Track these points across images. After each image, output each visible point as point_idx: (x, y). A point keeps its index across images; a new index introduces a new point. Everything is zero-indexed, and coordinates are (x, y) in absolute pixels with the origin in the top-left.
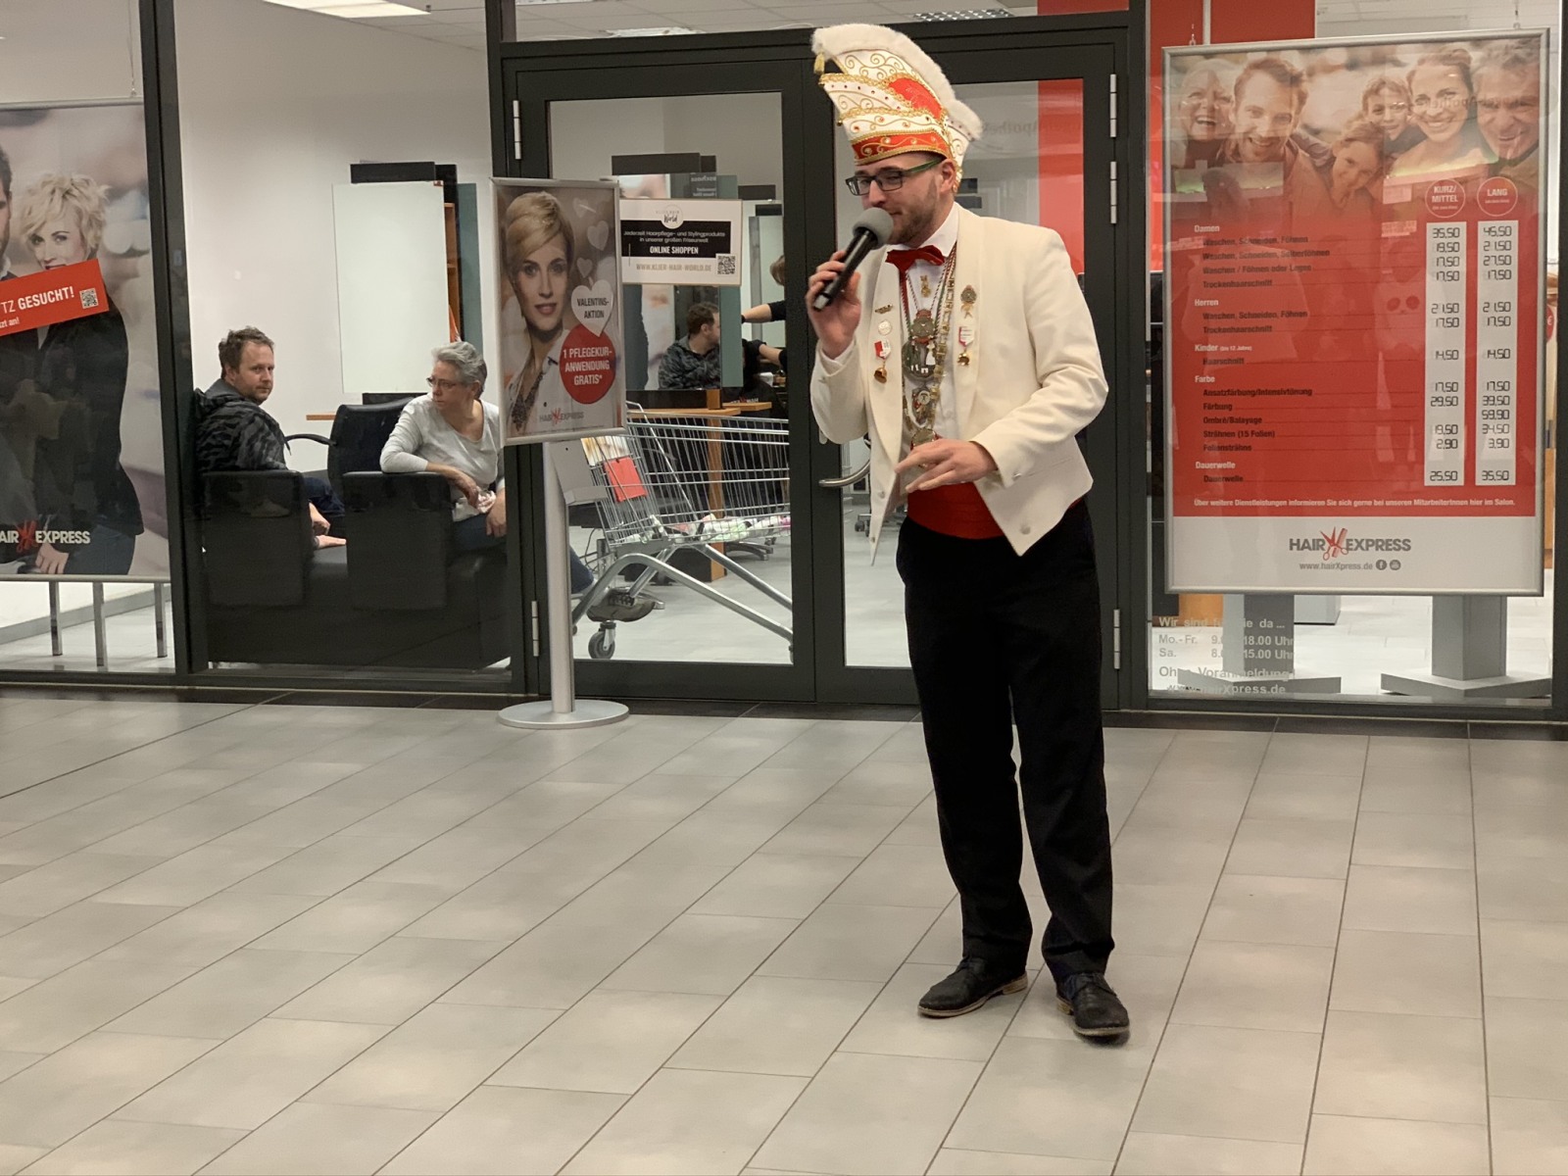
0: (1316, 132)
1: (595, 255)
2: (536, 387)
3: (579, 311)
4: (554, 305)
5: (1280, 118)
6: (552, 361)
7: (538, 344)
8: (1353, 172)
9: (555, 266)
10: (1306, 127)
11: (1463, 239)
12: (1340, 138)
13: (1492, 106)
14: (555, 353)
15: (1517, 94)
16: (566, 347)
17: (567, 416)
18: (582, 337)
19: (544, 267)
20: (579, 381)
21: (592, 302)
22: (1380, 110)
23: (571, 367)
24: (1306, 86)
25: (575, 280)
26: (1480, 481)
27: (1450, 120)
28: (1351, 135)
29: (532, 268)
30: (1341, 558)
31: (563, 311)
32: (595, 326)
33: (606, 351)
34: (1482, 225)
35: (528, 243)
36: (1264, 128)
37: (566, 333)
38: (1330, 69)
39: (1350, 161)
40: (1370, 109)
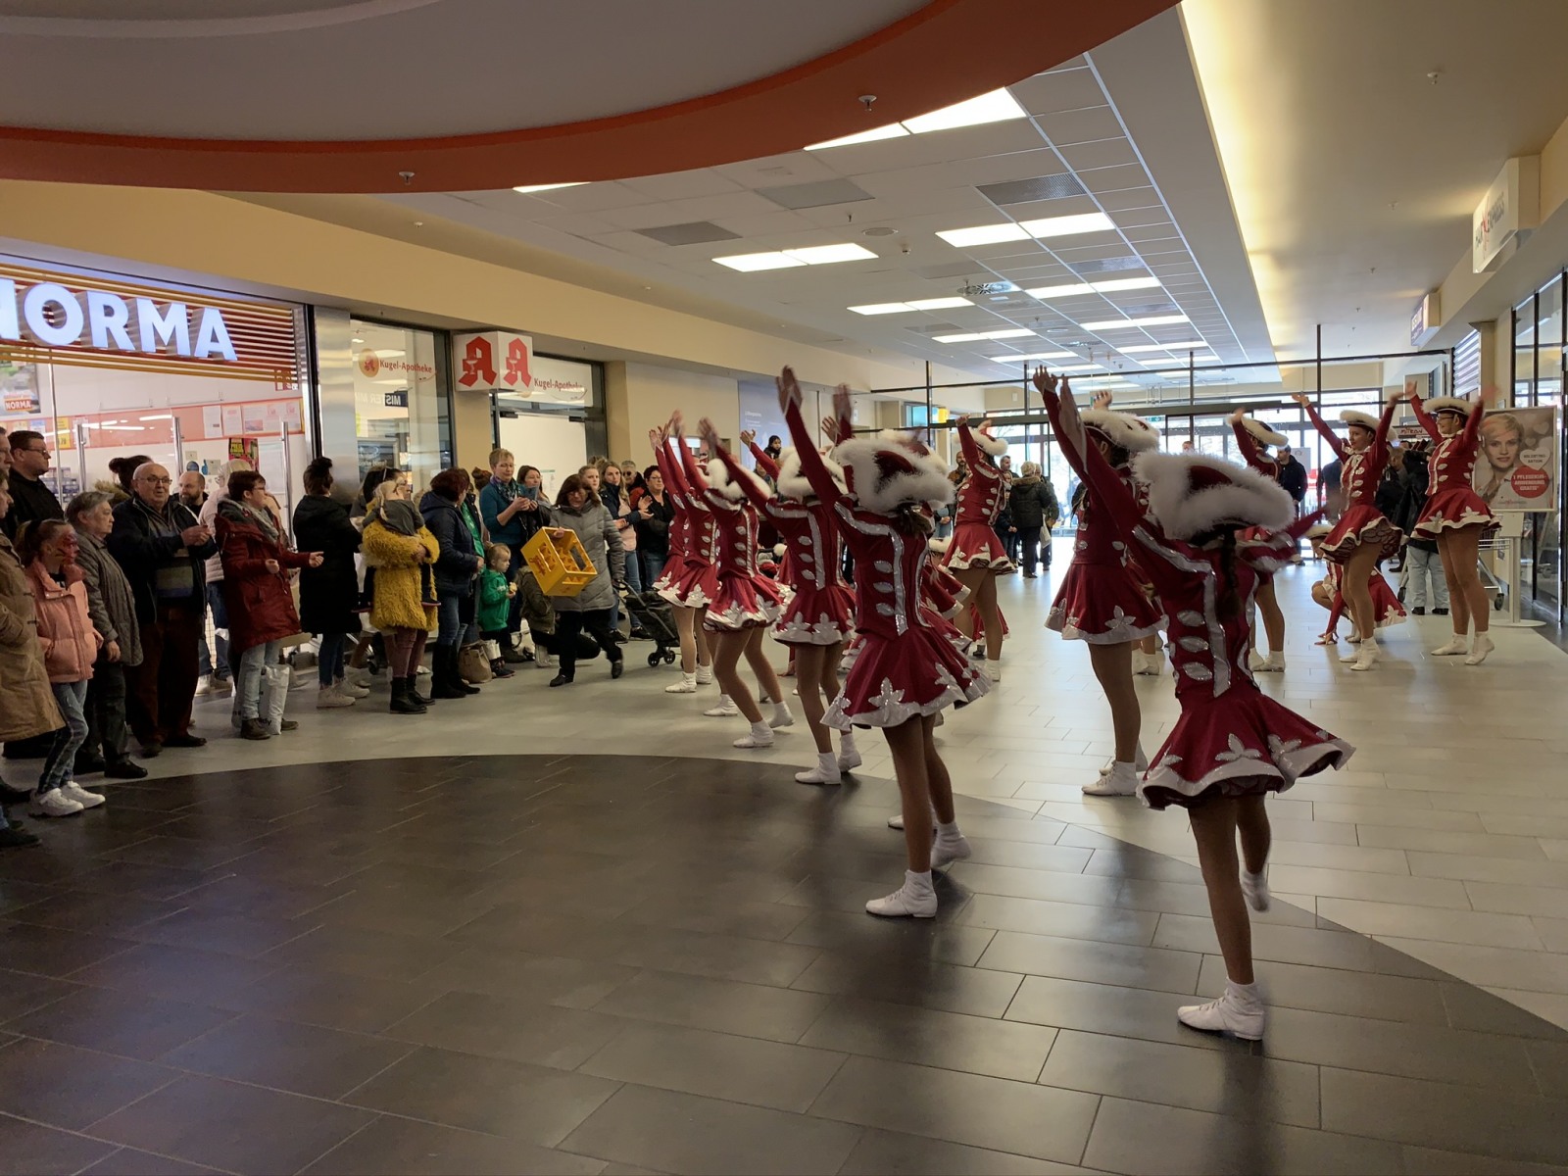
1: (1537, 437)
2: (1497, 490)
3: (1524, 461)
4: (1508, 458)
6: (1505, 480)
7: (1498, 474)
9: (1510, 443)
14: (1509, 476)
16: (1516, 473)
17: (1516, 502)
18: (1525, 470)
19: (1504, 444)
20: (1522, 489)
21: (1535, 456)
23: (1516, 483)
25: (1523, 447)
29: (1495, 444)
31: (1515, 459)
32: (1536, 466)
33: (1542, 476)
35: (1494, 434)
37: (1515, 469)
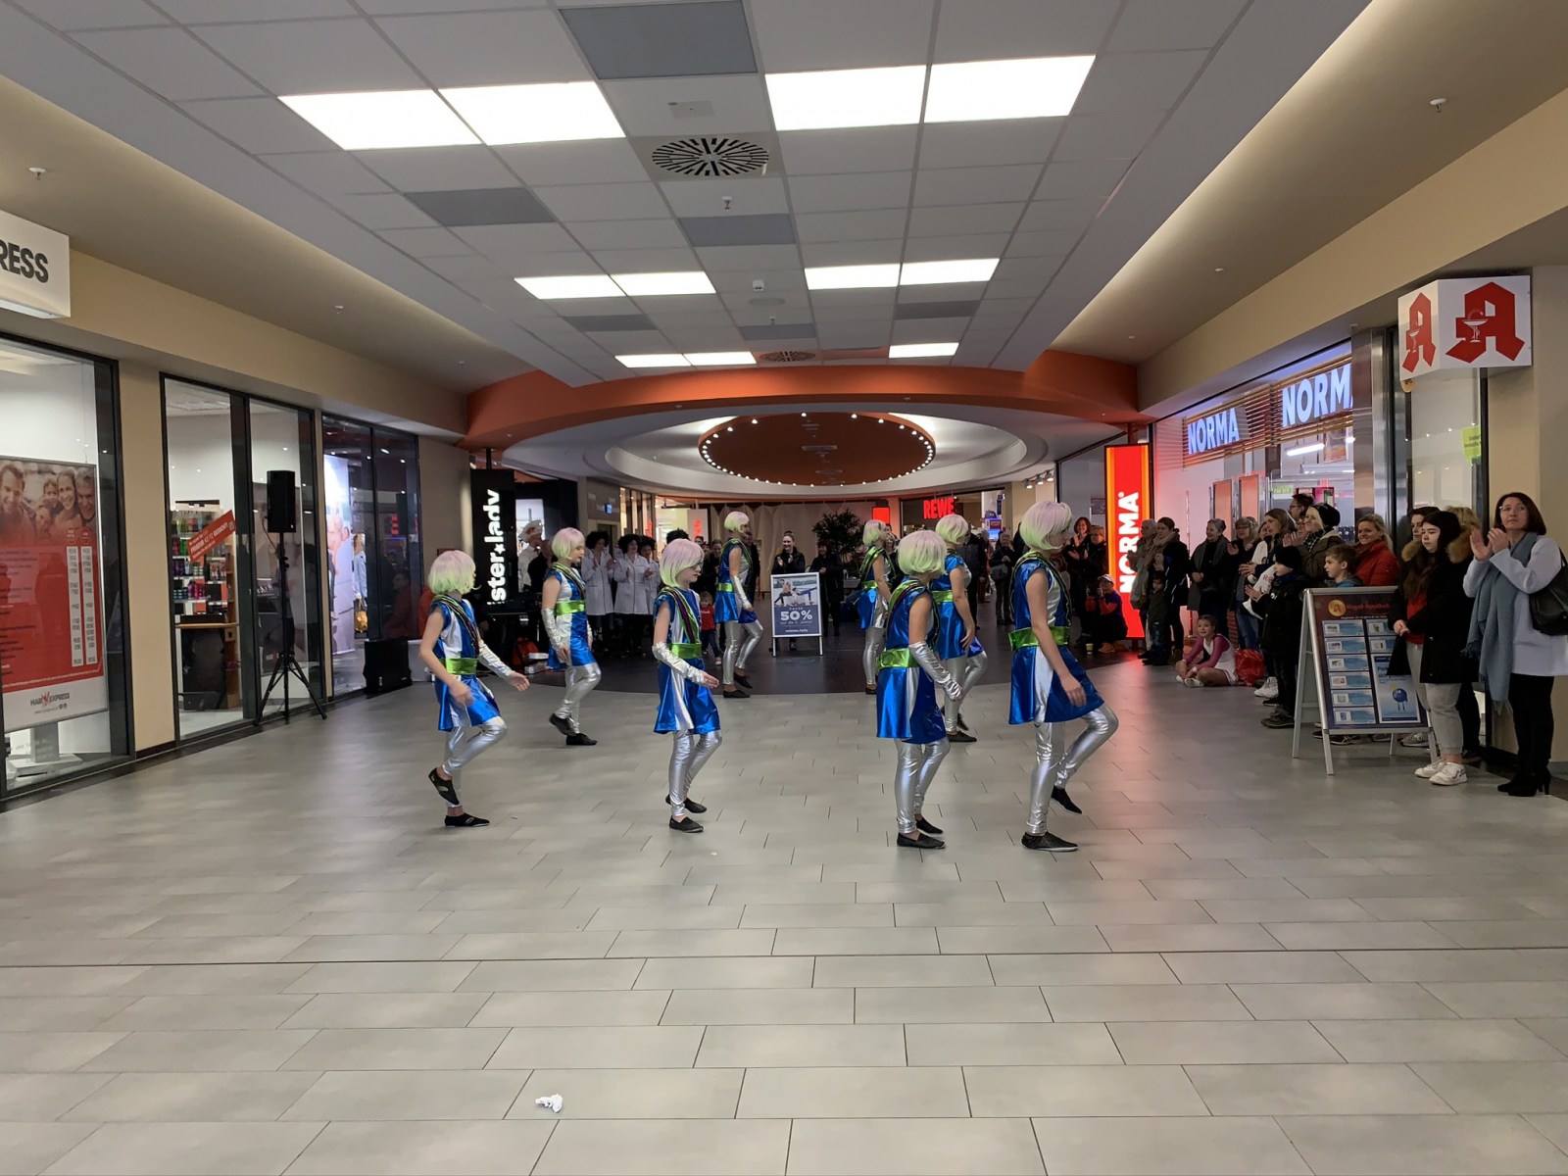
0: (29, 502)
5: (17, 494)
8: (43, 522)
10: (25, 499)
11: (77, 554)
12: (37, 506)
13: (82, 496)
15: (88, 492)
22: (49, 493)
24: (25, 479)
26: (88, 663)
27: (70, 500)
28: (40, 503)
30: (49, 706)
34: (82, 548)
36: (11, 495)
38: (32, 472)
39: (42, 517)
40: (47, 490)
